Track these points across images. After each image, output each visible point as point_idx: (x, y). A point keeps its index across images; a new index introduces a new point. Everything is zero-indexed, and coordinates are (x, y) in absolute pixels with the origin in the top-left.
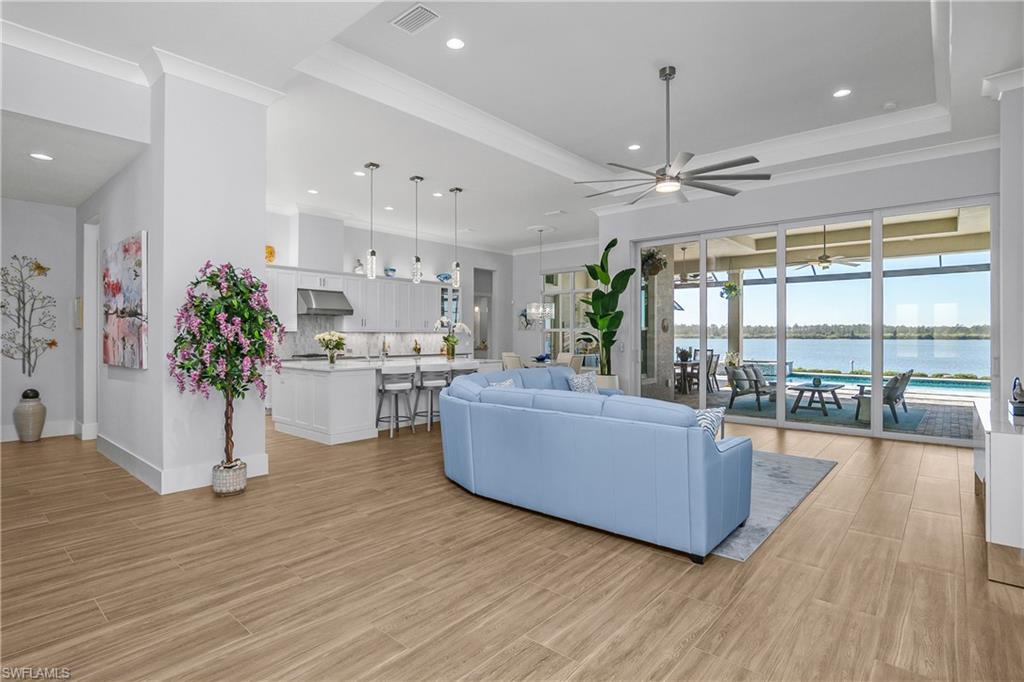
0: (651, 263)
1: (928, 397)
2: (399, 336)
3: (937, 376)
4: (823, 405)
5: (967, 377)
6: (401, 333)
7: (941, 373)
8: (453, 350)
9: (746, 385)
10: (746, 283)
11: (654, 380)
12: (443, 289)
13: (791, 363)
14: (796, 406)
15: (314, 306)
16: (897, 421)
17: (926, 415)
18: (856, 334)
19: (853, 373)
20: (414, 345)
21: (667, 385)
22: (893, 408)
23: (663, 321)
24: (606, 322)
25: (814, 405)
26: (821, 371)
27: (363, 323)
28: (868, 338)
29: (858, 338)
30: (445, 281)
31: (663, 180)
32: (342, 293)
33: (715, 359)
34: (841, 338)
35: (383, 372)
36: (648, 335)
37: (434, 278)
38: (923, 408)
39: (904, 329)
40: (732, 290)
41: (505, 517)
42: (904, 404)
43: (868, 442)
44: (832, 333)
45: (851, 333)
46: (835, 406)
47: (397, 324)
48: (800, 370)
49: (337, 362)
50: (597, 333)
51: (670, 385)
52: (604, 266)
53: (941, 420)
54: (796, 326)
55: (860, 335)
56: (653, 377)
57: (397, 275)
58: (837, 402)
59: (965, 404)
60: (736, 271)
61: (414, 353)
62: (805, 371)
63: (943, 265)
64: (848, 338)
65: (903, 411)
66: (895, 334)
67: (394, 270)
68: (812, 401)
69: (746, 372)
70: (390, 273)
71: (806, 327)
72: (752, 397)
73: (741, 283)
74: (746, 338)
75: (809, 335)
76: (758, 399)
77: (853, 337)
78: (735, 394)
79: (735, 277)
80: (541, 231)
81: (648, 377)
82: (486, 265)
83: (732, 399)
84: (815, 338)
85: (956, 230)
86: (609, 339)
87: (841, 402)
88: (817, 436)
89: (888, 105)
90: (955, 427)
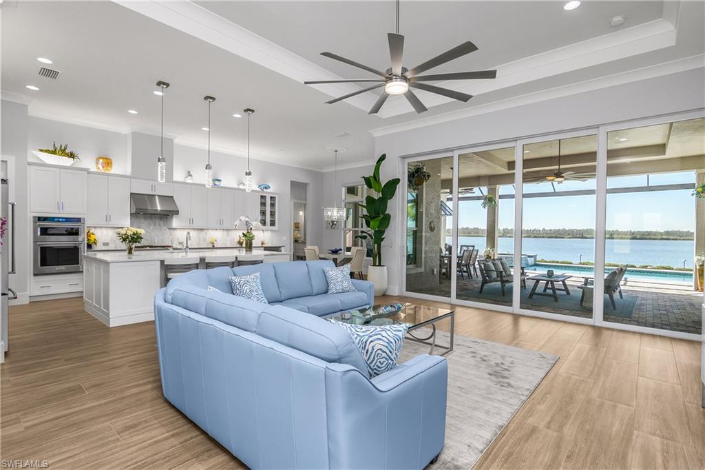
0: (417, 176)
1: (638, 284)
2: (225, 233)
3: (643, 267)
4: (554, 292)
5: (665, 268)
6: (227, 230)
7: (646, 265)
8: (251, 244)
9: (494, 275)
10: (501, 197)
11: (422, 270)
12: (262, 196)
13: (536, 256)
14: (533, 292)
15: (159, 208)
16: (615, 308)
17: (638, 302)
18: (585, 235)
19: (581, 264)
20: (238, 240)
21: (433, 273)
22: (611, 297)
23: (430, 223)
24: (377, 223)
25: (548, 291)
26: (558, 262)
27: (191, 221)
28: (592, 238)
29: (586, 238)
30: (265, 190)
31: (391, 79)
32: (172, 197)
33: (475, 253)
34: (574, 238)
35: (166, 263)
36: (418, 234)
37: (256, 188)
38: (634, 296)
39: (618, 233)
40: (490, 201)
41: (173, 436)
42: (620, 292)
43: (590, 332)
44: (569, 234)
45: (581, 235)
46: (565, 293)
47: (221, 222)
48: (542, 261)
49: (135, 253)
50: (372, 232)
51: (435, 273)
52: (376, 176)
53: (651, 306)
54: (544, 229)
55: (588, 236)
56: (421, 267)
57: (223, 184)
58: (566, 289)
59: (668, 292)
60: (493, 187)
61: (238, 246)
62: (546, 262)
63: (650, 185)
64: (579, 238)
65: (619, 297)
66: (612, 236)
67: (220, 180)
68: (546, 288)
69: (494, 264)
70: (217, 183)
71: (551, 230)
72: (498, 284)
73: (497, 197)
74: (499, 237)
75: (552, 235)
76: (503, 286)
77: (583, 237)
78: (485, 282)
79: (492, 191)
80: (336, 151)
81: (417, 267)
82: (301, 179)
83: (482, 286)
84: (556, 237)
85: (665, 154)
86: (379, 237)
87: (569, 288)
88: (546, 323)
89: (617, 19)
90: (664, 314)
